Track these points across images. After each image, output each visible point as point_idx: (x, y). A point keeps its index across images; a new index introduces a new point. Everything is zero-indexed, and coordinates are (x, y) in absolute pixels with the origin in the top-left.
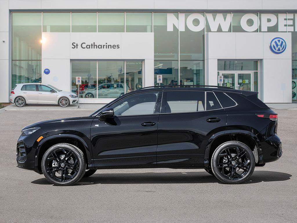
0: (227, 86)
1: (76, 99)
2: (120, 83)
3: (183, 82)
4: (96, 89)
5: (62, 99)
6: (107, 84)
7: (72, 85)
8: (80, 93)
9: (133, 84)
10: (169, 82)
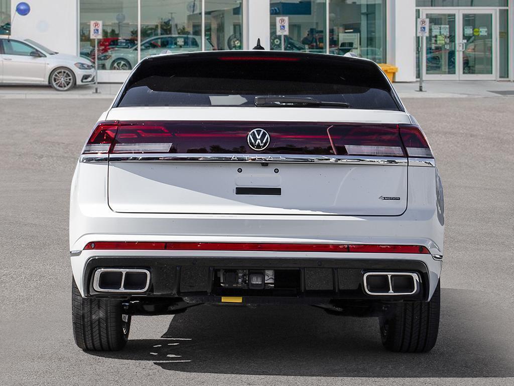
0: (438, 42)
1: (91, 72)
2: (191, 36)
3: (336, 32)
4: (136, 49)
5: (58, 73)
6: (162, 38)
7: (81, 40)
8: (99, 59)
9: (221, 38)
10: (305, 34)
